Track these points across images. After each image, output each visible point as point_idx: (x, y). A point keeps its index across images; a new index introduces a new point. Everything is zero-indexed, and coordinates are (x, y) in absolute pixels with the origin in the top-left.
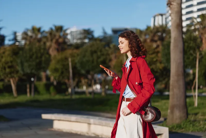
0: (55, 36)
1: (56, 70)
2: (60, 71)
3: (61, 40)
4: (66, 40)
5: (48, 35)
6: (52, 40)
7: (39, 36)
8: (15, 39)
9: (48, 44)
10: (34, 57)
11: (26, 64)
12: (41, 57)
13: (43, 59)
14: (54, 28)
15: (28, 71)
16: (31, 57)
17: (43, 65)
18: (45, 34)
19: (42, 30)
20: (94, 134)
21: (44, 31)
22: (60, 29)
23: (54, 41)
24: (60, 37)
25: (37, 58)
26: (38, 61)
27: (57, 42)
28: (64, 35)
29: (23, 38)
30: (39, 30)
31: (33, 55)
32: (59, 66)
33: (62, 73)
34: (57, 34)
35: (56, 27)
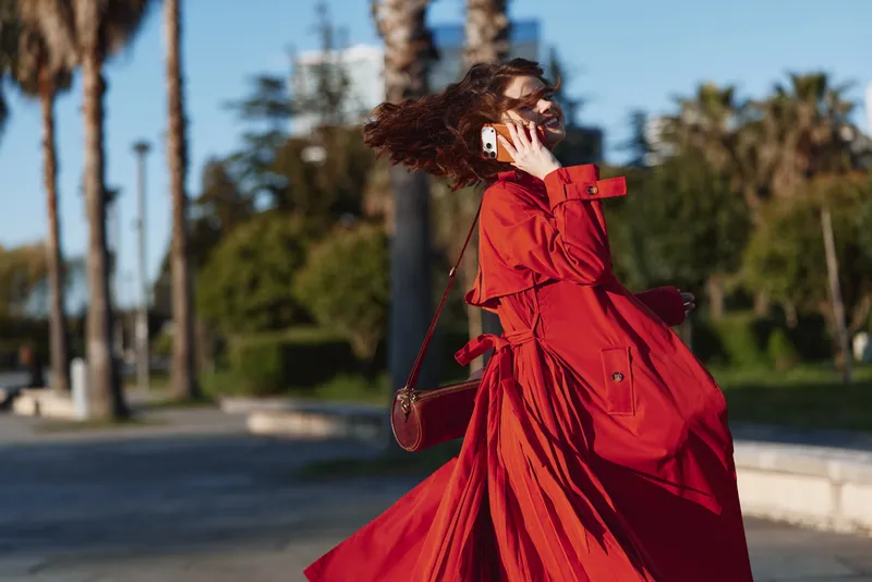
0: (794, 117)
1: (774, 263)
2: (792, 267)
3: (819, 135)
4: (846, 134)
5: (765, 116)
6: (781, 138)
7: (730, 123)
8: (640, 142)
9: (767, 153)
10: (685, 212)
11: (653, 245)
12: (714, 211)
13: (723, 218)
14: (788, 86)
15: (664, 270)
16: (673, 213)
17: (725, 244)
18: (753, 114)
19: (740, 97)
20: (854, 523)
21: (749, 103)
22: (814, 86)
23: (791, 138)
24: (817, 119)
25: (697, 214)
26: (700, 227)
27: (806, 145)
28: (831, 112)
29: (666, 136)
30: (726, 98)
31: (680, 204)
32: (787, 247)
33: (802, 273)
34: (805, 111)
35: (795, 80)
